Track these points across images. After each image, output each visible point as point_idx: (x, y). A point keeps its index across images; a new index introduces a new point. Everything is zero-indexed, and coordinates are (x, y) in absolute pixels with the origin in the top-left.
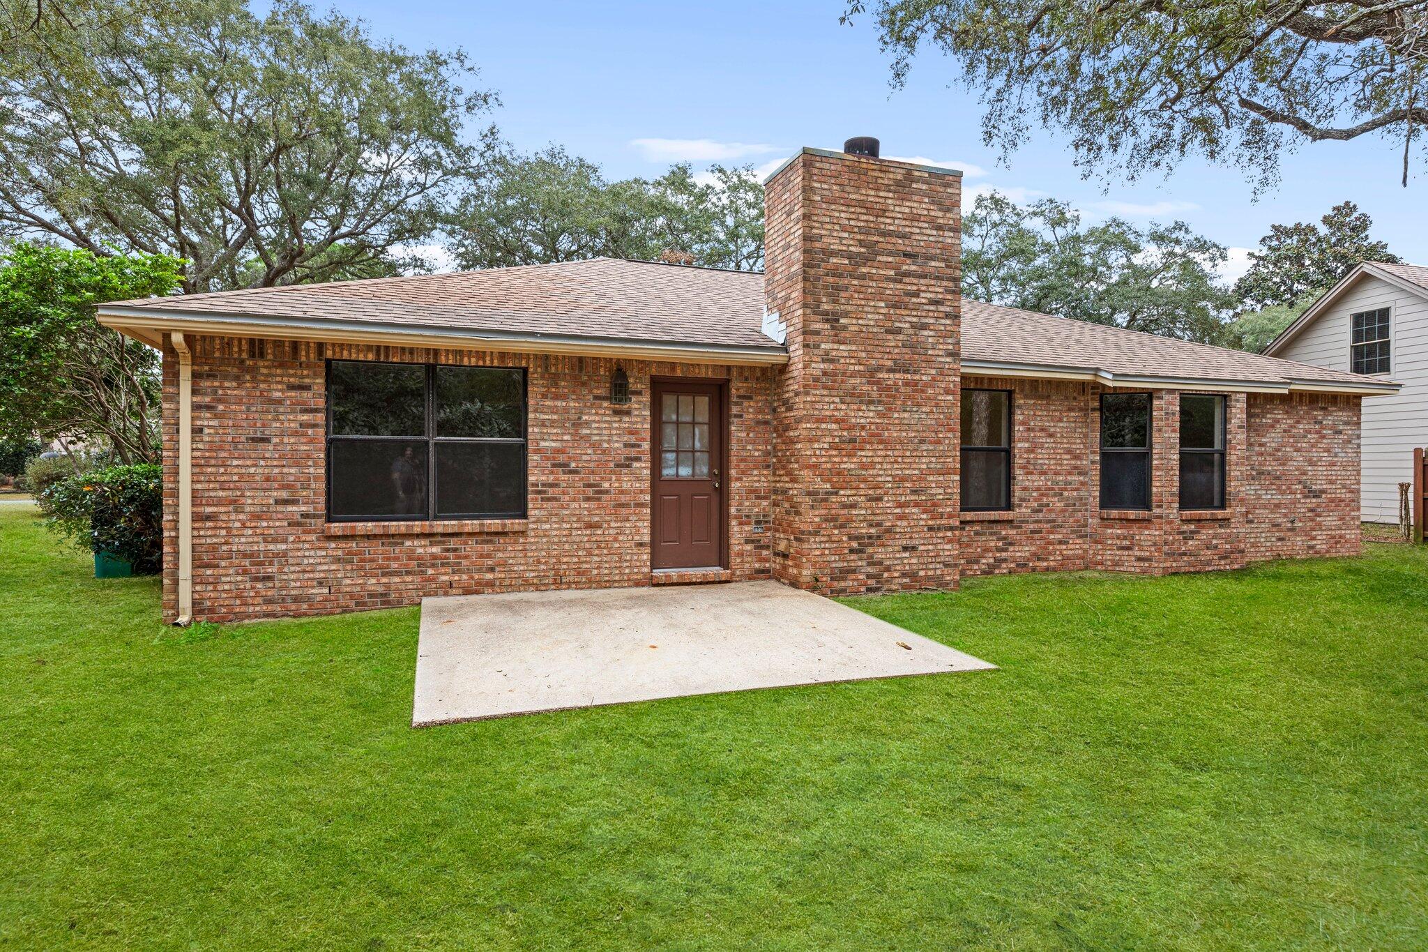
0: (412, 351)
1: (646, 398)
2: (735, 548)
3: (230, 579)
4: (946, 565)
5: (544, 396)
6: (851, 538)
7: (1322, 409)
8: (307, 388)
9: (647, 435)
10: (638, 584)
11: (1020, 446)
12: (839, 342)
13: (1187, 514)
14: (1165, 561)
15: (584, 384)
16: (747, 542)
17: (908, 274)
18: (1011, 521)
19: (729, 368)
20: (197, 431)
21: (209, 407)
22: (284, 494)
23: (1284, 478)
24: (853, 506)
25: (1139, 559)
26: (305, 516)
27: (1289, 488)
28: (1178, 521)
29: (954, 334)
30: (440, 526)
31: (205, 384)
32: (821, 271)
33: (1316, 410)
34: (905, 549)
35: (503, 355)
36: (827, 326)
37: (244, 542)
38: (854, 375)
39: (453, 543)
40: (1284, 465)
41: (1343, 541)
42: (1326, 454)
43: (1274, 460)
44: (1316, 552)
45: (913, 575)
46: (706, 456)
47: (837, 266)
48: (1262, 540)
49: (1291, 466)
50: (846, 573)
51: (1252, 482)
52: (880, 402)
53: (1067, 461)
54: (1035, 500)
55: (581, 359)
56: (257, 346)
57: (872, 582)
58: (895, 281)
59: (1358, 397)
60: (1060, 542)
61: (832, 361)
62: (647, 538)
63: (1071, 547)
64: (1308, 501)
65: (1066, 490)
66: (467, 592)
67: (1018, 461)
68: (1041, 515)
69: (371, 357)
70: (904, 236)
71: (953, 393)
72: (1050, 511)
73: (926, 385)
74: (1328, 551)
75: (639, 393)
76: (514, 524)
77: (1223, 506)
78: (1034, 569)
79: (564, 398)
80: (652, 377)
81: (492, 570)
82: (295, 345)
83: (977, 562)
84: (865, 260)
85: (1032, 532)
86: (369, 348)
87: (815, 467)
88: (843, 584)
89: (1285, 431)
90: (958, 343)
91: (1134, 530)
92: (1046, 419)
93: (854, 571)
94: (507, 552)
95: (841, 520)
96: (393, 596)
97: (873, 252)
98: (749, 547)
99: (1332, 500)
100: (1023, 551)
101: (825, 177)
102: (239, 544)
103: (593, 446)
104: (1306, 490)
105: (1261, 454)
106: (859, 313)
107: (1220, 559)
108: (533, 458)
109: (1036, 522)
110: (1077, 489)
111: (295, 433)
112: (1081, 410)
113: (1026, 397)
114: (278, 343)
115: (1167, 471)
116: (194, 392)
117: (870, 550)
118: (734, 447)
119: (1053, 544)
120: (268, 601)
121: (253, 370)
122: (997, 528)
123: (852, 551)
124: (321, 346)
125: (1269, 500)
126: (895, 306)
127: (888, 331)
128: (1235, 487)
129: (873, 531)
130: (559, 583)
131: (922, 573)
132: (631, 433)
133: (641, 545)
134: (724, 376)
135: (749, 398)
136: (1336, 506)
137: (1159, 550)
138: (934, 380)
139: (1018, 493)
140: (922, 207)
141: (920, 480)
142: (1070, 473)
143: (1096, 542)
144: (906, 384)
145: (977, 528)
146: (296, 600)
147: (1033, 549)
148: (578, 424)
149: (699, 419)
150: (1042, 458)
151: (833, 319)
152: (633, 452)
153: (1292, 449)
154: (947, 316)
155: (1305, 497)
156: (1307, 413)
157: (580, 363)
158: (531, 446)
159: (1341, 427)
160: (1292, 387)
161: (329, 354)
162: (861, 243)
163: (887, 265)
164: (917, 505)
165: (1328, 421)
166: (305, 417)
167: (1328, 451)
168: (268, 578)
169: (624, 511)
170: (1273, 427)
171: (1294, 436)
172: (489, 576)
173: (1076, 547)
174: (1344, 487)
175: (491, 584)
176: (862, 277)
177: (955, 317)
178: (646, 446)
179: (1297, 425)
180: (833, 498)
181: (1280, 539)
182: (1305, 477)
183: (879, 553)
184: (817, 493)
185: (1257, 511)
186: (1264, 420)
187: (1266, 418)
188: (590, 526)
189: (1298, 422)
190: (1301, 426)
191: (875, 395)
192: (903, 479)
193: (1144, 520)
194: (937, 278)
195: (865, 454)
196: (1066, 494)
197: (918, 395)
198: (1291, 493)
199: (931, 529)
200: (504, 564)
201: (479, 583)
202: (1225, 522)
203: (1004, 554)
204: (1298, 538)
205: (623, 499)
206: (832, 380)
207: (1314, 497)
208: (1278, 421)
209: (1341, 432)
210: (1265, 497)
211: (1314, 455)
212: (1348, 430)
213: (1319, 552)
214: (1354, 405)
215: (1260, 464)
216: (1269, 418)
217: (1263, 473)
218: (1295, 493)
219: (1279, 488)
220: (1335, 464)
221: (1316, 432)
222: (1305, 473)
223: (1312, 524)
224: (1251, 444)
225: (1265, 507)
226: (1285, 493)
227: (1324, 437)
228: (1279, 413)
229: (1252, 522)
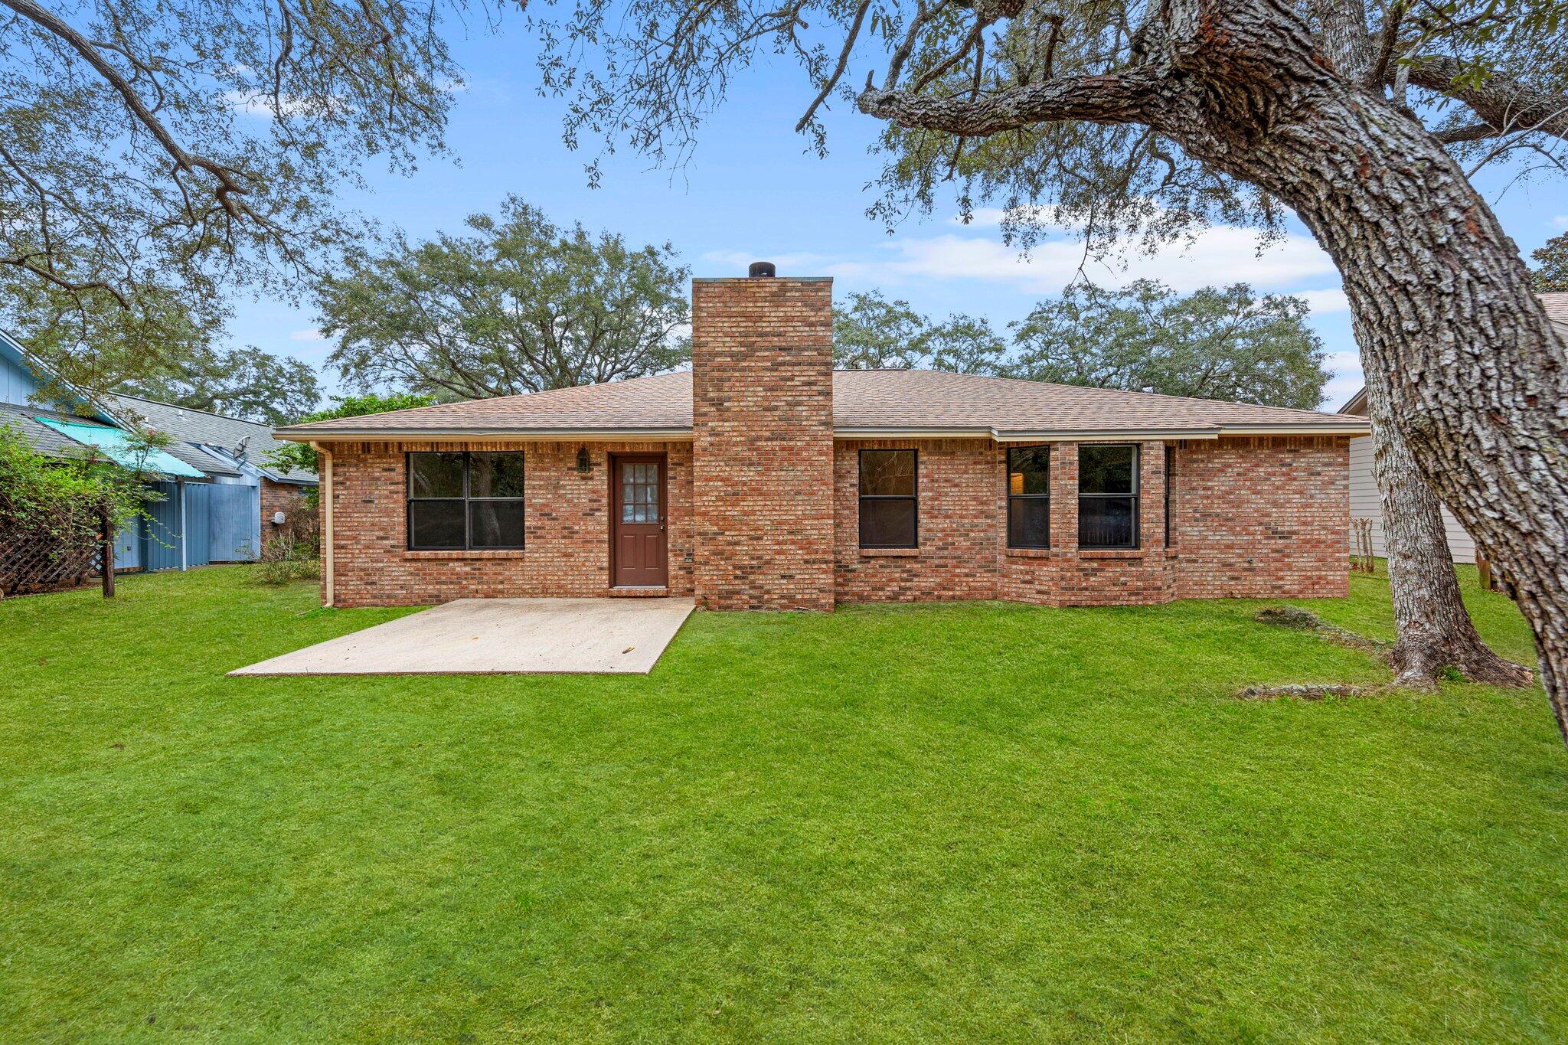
0: (452, 444)
1: (604, 468)
2: (672, 573)
3: (354, 583)
4: (822, 591)
5: (535, 469)
6: (735, 567)
7: (1290, 451)
8: (393, 470)
9: (606, 493)
10: (599, 596)
11: (923, 495)
12: (724, 421)
13: (1088, 552)
14: (1062, 594)
15: (561, 460)
16: (681, 569)
17: (783, 364)
18: (915, 557)
19: (665, 444)
20: (336, 497)
21: (342, 483)
22: (381, 534)
23: (1238, 519)
24: (737, 543)
25: (1039, 592)
26: (393, 546)
27: (1244, 529)
28: (1077, 560)
29: (827, 408)
30: (469, 554)
31: (340, 470)
32: (708, 369)
33: (1282, 453)
34: (783, 577)
35: (508, 444)
36: (713, 409)
37: (361, 561)
38: (736, 444)
39: (478, 565)
40: (1238, 507)
42: (1297, 496)
43: (1224, 503)
44: (1284, 592)
45: (791, 598)
46: (656, 507)
47: (721, 364)
48: (1210, 579)
49: (1247, 509)
50: (730, 594)
51: (1196, 524)
52: (759, 464)
53: (973, 506)
54: (940, 539)
55: (558, 444)
56: (366, 446)
57: (754, 602)
58: (772, 370)
59: (1347, 437)
60: (967, 575)
61: (717, 435)
62: (605, 565)
63: (979, 579)
64: (1273, 542)
65: (972, 531)
66: (487, 596)
67: (921, 507)
68: (946, 552)
69: (428, 449)
70: (779, 335)
71: (826, 454)
72: (956, 549)
73: (801, 449)
74: (1300, 592)
75: (599, 464)
76: (515, 553)
77: (1137, 547)
78: (939, 597)
79: (547, 469)
80: (609, 453)
81: (502, 583)
82: (386, 444)
84: (745, 357)
85: (938, 566)
86: (427, 444)
87: (705, 514)
88: (729, 602)
89: (1239, 474)
90: (831, 414)
91: (1034, 567)
92: (950, 471)
93: (738, 593)
94: (511, 571)
95: (727, 554)
96: (443, 597)
97: (752, 348)
98: (682, 573)
99: (1307, 542)
100: (930, 582)
101: (710, 298)
102: (359, 562)
103: (567, 501)
104: (1270, 531)
105: (1208, 498)
106: (742, 396)
107: (1130, 595)
108: (528, 510)
109: (941, 558)
110: (985, 531)
111: (387, 497)
112: (988, 463)
113: (930, 454)
114: (377, 444)
115: (1064, 515)
116: (334, 475)
117: (752, 577)
118: (670, 500)
119: (959, 576)
120: (374, 597)
121: (364, 461)
122: (900, 562)
123: (736, 577)
124: (400, 444)
125: (1218, 540)
126: (772, 390)
127: (766, 409)
128: (1149, 529)
129: (754, 562)
130: (545, 593)
131: (799, 596)
132: (594, 492)
133: (601, 569)
134: (661, 450)
135: (681, 465)
136: (1313, 547)
137: (1056, 585)
138: (808, 444)
139: (922, 533)
140: (796, 310)
141: (796, 523)
142: (976, 517)
143: (1004, 576)
144: (783, 449)
145: (881, 562)
146: (389, 596)
147: (938, 580)
148: (557, 487)
149: (651, 481)
150: (947, 504)
151: (718, 403)
152: (595, 505)
153: (1249, 492)
154: (820, 393)
155: (1268, 538)
156: (1270, 456)
157: (558, 446)
158: (526, 503)
159: (1319, 469)
160: (1222, 432)
161: (405, 449)
162: (741, 344)
163: (764, 359)
164: (793, 543)
165: (1302, 462)
166: (392, 488)
167: (1301, 492)
168: (373, 583)
169: (589, 546)
170: (1223, 471)
171: (1251, 479)
172: (500, 587)
173: (983, 580)
174: (1324, 528)
175: (501, 592)
176: (744, 369)
177: (828, 394)
178: (605, 501)
179: (1256, 469)
180: (720, 538)
181: (1233, 578)
182: (1267, 519)
183: (760, 580)
184: (706, 534)
185: (1202, 552)
186: (1211, 465)
187: (1213, 462)
188: (566, 555)
189: (1257, 465)
190: (1262, 469)
191: (755, 459)
192: (780, 523)
193: (1041, 558)
194: (810, 364)
195: (747, 504)
196: (972, 534)
197: (793, 458)
198: (1247, 534)
199: (807, 562)
200: (510, 579)
201: (494, 591)
202: (1137, 561)
203: (909, 584)
204: (1259, 578)
205: (589, 537)
206: (717, 449)
207: (1281, 538)
208: (1230, 466)
209: (1319, 474)
210: (1213, 538)
211: (1281, 497)
212: (1331, 472)
213: (1289, 592)
214: (1338, 445)
215: (1205, 507)
216: (1217, 463)
217: (1209, 515)
218: (1254, 534)
219: (1231, 530)
220: (1310, 506)
221: (1283, 475)
222: (1268, 515)
223: (1278, 565)
224: (1193, 489)
225: (1213, 548)
226: (1240, 534)
227: (1295, 479)
228: (1231, 458)
229: (1195, 561)
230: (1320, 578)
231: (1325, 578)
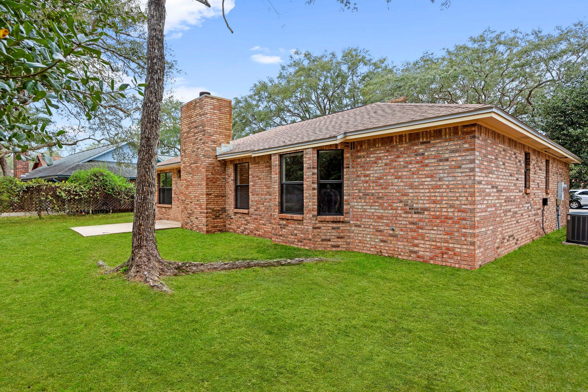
7: (422, 143)
11: (250, 184)
15: (176, 174)
18: (248, 214)
23: (385, 198)
33: (416, 145)
38: (188, 166)
39: (166, 209)
40: (386, 188)
41: (450, 253)
42: (429, 179)
43: (377, 186)
44: (418, 257)
45: (198, 227)
48: (368, 239)
49: (392, 190)
51: (359, 200)
53: (265, 190)
54: (256, 206)
58: (194, 136)
61: (185, 163)
63: (267, 227)
64: (410, 216)
65: (265, 202)
67: (250, 190)
68: (257, 212)
70: (195, 122)
71: (204, 168)
72: (260, 211)
73: (199, 167)
74: (431, 259)
78: (255, 234)
79: (175, 178)
81: (169, 215)
83: (239, 228)
84: (189, 132)
85: (255, 219)
89: (386, 165)
92: (258, 172)
93: (188, 223)
94: (169, 211)
95: (186, 208)
97: (190, 129)
99: (437, 217)
100: (252, 226)
101: (183, 112)
103: (178, 188)
104: (408, 208)
105: (367, 182)
106: (189, 148)
108: (173, 192)
109: (256, 215)
110: (269, 202)
117: (190, 217)
119: (261, 225)
122: (244, 216)
125: (373, 213)
126: (194, 144)
129: (191, 212)
131: (200, 227)
136: (441, 222)
139: (250, 202)
140: (198, 111)
142: (266, 195)
145: (240, 215)
147: (255, 226)
150: (257, 188)
153: (393, 177)
155: (406, 213)
156: (408, 149)
157: (177, 169)
158: (172, 189)
159: (447, 156)
163: (192, 132)
164: (198, 205)
165: (433, 151)
167: (432, 176)
170: (376, 163)
171: (394, 168)
172: (169, 217)
174: (452, 206)
176: (189, 137)
179: (397, 160)
180: (185, 202)
181: (383, 241)
182: (405, 198)
183: (192, 219)
185: (363, 220)
186: (368, 159)
187: (369, 157)
188: (178, 207)
189: (398, 157)
190: (401, 160)
191: (191, 171)
192: (196, 197)
194: (201, 132)
196: (265, 204)
198: (391, 209)
199: (200, 213)
203: (247, 226)
204: (400, 243)
206: (184, 168)
207: (415, 213)
208: (380, 159)
209: (447, 160)
210: (370, 210)
211: (416, 180)
212: (457, 157)
213: (422, 257)
214: (464, 133)
215: (365, 189)
216: (372, 158)
217: (368, 195)
218: (396, 209)
219: (381, 205)
220: (439, 187)
221: (417, 163)
222: (406, 195)
223: (415, 234)
224: (358, 176)
225: (370, 218)
226: (386, 209)
227: (427, 165)
228: (381, 153)
229: (359, 226)
230: (448, 249)
231: (453, 249)
